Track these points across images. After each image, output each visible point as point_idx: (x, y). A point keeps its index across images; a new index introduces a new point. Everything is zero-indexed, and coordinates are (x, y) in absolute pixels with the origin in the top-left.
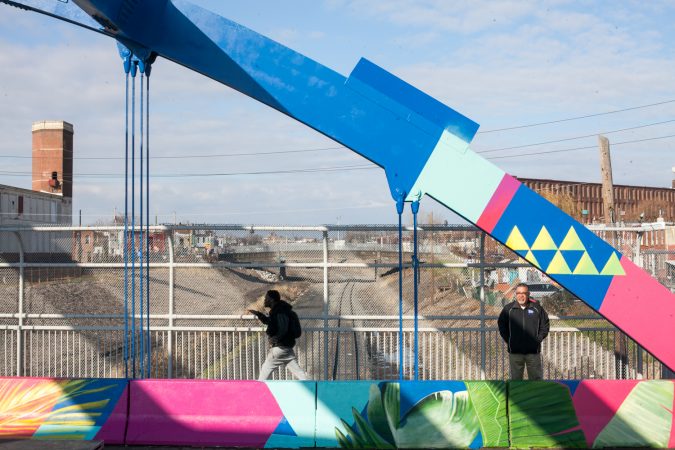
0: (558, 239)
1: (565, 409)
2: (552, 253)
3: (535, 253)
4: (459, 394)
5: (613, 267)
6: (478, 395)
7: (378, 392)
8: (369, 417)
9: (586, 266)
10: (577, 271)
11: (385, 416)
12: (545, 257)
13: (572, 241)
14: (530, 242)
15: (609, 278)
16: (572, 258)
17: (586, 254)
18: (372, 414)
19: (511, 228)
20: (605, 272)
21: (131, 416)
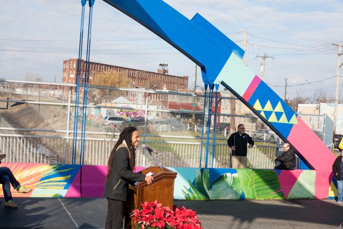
0: (274, 106)
1: (275, 182)
2: (271, 112)
3: (265, 112)
4: (234, 175)
5: (294, 120)
6: (242, 175)
7: (200, 173)
8: (196, 185)
9: (283, 119)
10: (280, 121)
11: (203, 184)
12: (268, 114)
13: (279, 108)
14: (263, 107)
15: (292, 125)
16: (279, 115)
17: (284, 114)
18: (197, 184)
19: (256, 100)
20: (290, 122)
21: (83, 184)
